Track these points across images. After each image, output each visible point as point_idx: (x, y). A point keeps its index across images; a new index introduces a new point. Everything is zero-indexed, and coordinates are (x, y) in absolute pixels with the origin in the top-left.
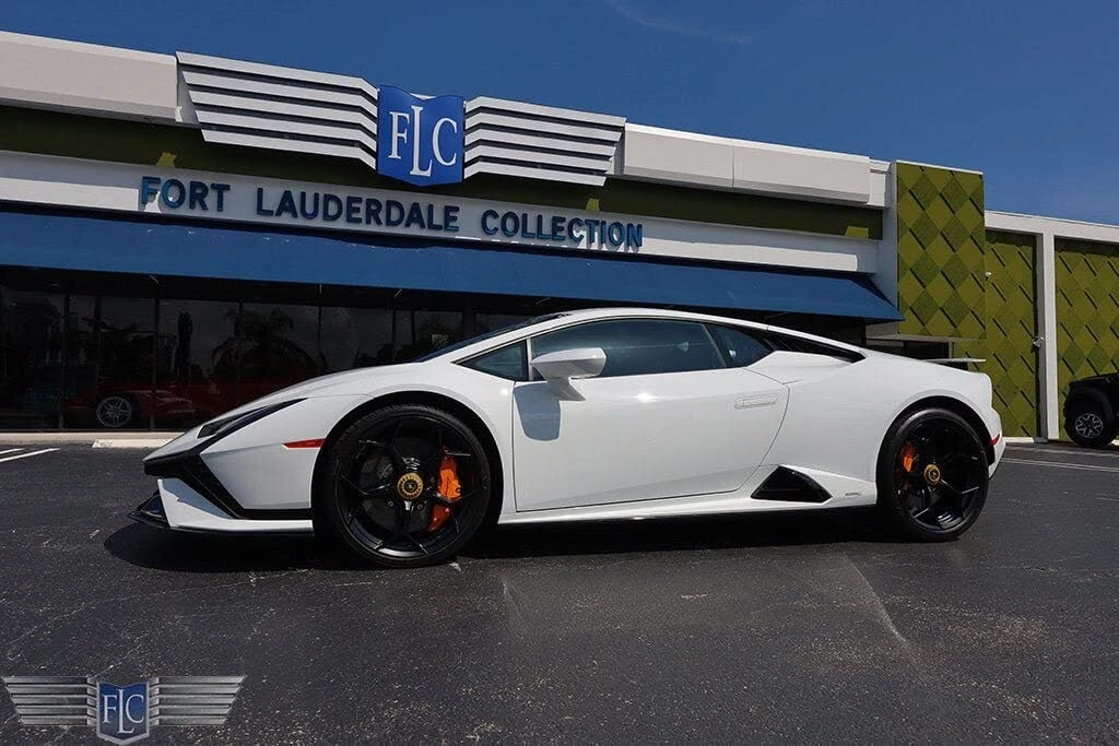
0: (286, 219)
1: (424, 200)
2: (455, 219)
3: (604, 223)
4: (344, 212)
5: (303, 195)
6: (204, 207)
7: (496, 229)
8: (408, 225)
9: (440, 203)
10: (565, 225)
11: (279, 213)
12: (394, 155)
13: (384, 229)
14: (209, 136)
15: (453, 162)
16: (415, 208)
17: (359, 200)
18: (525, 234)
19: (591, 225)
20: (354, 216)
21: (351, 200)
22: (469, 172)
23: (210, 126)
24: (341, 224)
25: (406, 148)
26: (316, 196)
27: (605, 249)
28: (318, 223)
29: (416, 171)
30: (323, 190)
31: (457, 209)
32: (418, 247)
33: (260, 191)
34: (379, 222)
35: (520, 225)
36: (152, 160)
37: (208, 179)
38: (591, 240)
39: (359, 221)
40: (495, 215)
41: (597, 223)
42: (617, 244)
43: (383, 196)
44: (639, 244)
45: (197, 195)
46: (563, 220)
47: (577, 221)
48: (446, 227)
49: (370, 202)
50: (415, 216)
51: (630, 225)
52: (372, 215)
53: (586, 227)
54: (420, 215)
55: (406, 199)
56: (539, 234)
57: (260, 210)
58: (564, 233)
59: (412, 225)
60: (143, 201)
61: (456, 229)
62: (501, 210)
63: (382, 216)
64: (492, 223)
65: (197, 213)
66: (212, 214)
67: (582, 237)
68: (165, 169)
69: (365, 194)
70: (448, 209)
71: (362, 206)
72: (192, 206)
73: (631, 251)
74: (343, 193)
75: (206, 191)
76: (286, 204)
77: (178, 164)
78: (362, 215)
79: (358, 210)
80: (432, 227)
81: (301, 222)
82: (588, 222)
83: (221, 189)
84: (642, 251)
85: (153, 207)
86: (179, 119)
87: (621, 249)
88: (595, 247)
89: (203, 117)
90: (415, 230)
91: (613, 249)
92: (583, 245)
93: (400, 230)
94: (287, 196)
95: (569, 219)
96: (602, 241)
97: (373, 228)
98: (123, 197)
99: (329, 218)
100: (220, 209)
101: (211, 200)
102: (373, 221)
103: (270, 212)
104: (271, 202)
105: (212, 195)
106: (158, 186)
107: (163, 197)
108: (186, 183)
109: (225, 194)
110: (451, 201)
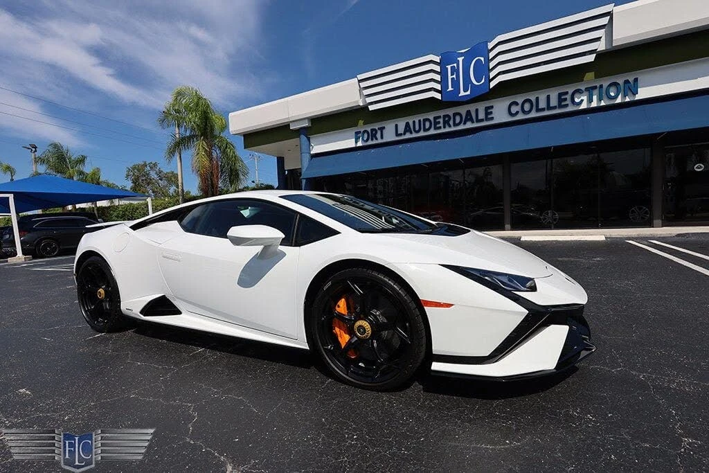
0: (408, 136)
1: (472, 108)
2: (491, 113)
3: (601, 86)
4: (433, 126)
5: (414, 122)
6: (377, 139)
7: (517, 113)
8: (465, 123)
9: (481, 107)
10: (568, 97)
11: (405, 134)
12: (450, 89)
13: (453, 129)
14: (371, 108)
15: (483, 81)
16: (469, 113)
17: (439, 117)
18: (538, 110)
19: (590, 90)
20: (438, 126)
21: (435, 118)
22: (492, 84)
23: (371, 103)
24: (432, 132)
25: (456, 83)
26: (420, 121)
27: (603, 103)
28: (422, 134)
29: (462, 93)
30: (422, 117)
31: (492, 107)
32: (471, 134)
33: (396, 126)
34: (450, 126)
35: (535, 105)
36: (356, 125)
37: (376, 126)
38: (590, 100)
39: (440, 128)
40: (516, 104)
41: (595, 88)
42: (616, 97)
43: (450, 112)
44: (635, 93)
45: (373, 135)
46: (567, 93)
47: (579, 91)
48: (487, 119)
49: (445, 116)
50: (469, 117)
51: (627, 82)
52: (446, 123)
53: (587, 93)
54: (471, 117)
55: (463, 110)
56: (549, 108)
57: (397, 135)
58: (568, 102)
59: (467, 123)
60: (356, 142)
61: (492, 118)
62: (520, 99)
63: (451, 122)
64: (514, 109)
65: (375, 142)
66: (380, 141)
67: (582, 100)
68: (361, 127)
69: (441, 113)
70: (487, 109)
71: (441, 120)
72: (372, 140)
73: (627, 99)
74: (431, 116)
75: (376, 132)
76: (408, 129)
77: (364, 124)
78: (441, 125)
79: (439, 122)
80: (478, 121)
81: (414, 135)
82: (587, 89)
83: (382, 129)
84: (638, 97)
85: (360, 144)
86: (361, 104)
87: (619, 100)
88: (594, 104)
89: (369, 100)
90: (469, 125)
91: (611, 102)
92: (584, 106)
93: (461, 127)
94: (407, 124)
95: (570, 92)
96: (600, 99)
97: (448, 129)
98: (350, 143)
99: (425, 130)
100: (382, 138)
101: (378, 135)
102: (447, 126)
103: (401, 135)
104: (401, 129)
105: (379, 132)
106: (360, 135)
107: (363, 139)
108: (369, 130)
109: (384, 131)
110: (488, 104)
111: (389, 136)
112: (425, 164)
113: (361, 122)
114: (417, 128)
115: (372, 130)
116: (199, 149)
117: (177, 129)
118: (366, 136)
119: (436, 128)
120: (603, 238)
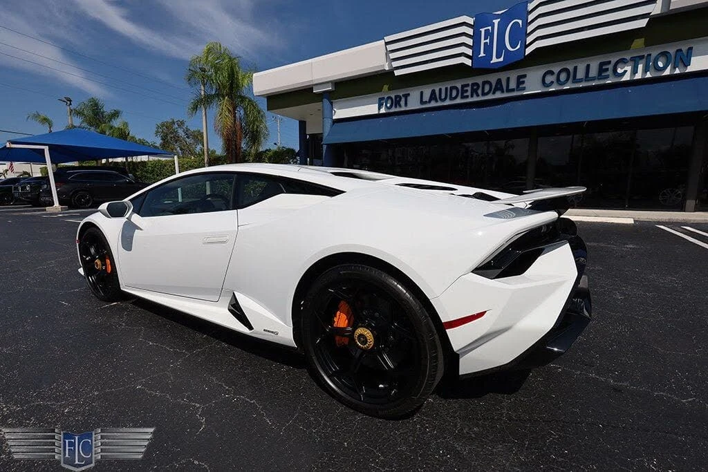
0: (433, 104)
1: (503, 76)
2: (523, 82)
3: (649, 55)
4: (460, 94)
5: (440, 90)
6: (400, 106)
7: (552, 82)
8: (494, 93)
9: (513, 75)
10: (610, 67)
11: (430, 102)
12: (482, 54)
13: (481, 98)
14: (397, 73)
15: (518, 47)
16: (499, 81)
17: (468, 85)
18: (575, 80)
19: (636, 60)
20: (465, 94)
21: (463, 86)
22: (528, 51)
23: (397, 68)
24: (459, 101)
25: (488, 48)
26: (446, 89)
27: (648, 75)
28: (447, 103)
29: (494, 60)
30: (449, 85)
31: (525, 76)
32: (499, 105)
33: (422, 93)
34: (478, 95)
35: (571, 75)
36: (380, 90)
37: (401, 92)
38: (635, 71)
39: (467, 97)
40: (551, 73)
41: (642, 57)
42: (664, 68)
43: (479, 80)
44: (687, 64)
45: (397, 102)
46: (609, 63)
47: (623, 61)
48: (518, 89)
49: (473, 85)
50: (499, 86)
51: (679, 51)
52: (474, 92)
53: (632, 63)
54: (502, 86)
55: (493, 78)
56: (587, 78)
57: (422, 102)
58: (610, 72)
59: (497, 93)
60: (379, 109)
61: (524, 89)
62: (556, 70)
63: (480, 92)
64: (549, 79)
65: (398, 109)
66: (403, 109)
67: (626, 71)
68: (386, 93)
69: (470, 81)
70: (519, 77)
71: (469, 89)
72: (396, 107)
73: (677, 71)
74: (459, 84)
75: (401, 99)
76: (433, 97)
77: (390, 89)
78: (469, 93)
79: (467, 91)
80: (509, 90)
81: (440, 104)
82: (633, 59)
83: (406, 96)
84: (690, 69)
85: (383, 111)
86: (387, 69)
87: (667, 72)
88: (638, 76)
89: (395, 64)
90: (498, 95)
91: (659, 74)
92: (627, 78)
93: (490, 97)
94: (433, 92)
95: (614, 61)
96: (646, 70)
97: (475, 99)
98: (372, 109)
99: (452, 99)
100: (406, 104)
101: (402, 103)
102: (475, 95)
103: (426, 102)
104: (426, 97)
105: (403, 99)
106: (384, 101)
107: (386, 105)
108: (393, 97)
109: (409, 98)
110: (520, 72)
111: (414, 103)
112: (450, 134)
113: (386, 87)
114: (443, 97)
115: (396, 97)
116: (222, 109)
117: (202, 87)
118: (390, 101)
119: (463, 97)
120: (631, 221)
